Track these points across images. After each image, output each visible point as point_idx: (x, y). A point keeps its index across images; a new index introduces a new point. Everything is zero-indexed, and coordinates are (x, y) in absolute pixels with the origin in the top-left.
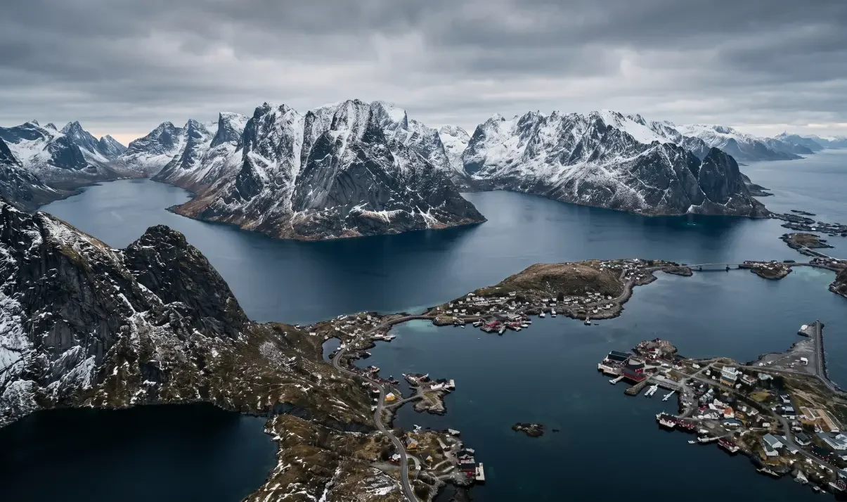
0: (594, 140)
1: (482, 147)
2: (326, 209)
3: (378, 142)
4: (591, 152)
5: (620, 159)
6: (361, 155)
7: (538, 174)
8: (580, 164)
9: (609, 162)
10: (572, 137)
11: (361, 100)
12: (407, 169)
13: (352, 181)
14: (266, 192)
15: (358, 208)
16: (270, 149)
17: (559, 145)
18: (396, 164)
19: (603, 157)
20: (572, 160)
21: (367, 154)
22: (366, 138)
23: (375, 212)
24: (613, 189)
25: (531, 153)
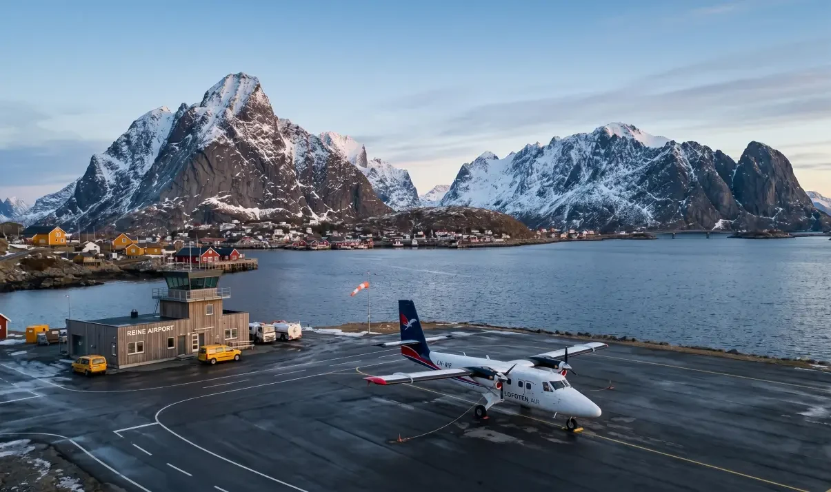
0: (595, 157)
1: (467, 189)
2: (167, 200)
3: (262, 121)
4: (591, 172)
5: (623, 171)
6: (231, 133)
7: (526, 209)
8: (577, 188)
9: (610, 178)
10: (569, 159)
11: (245, 73)
12: (302, 160)
13: (210, 165)
14: (109, 196)
15: (214, 200)
16: (125, 148)
17: (555, 172)
18: (286, 152)
19: (603, 174)
20: (568, 185)
21: (240, 134)
22: (243, 115)
23: (241, 209)
24: (611, 209)
25: (522, 188)
